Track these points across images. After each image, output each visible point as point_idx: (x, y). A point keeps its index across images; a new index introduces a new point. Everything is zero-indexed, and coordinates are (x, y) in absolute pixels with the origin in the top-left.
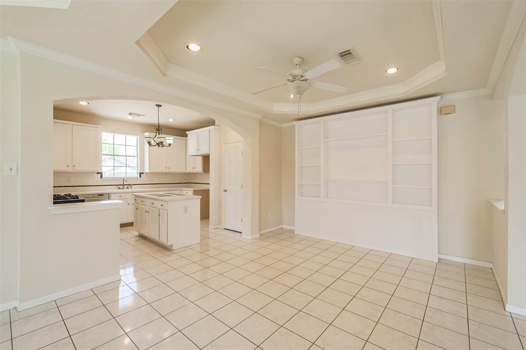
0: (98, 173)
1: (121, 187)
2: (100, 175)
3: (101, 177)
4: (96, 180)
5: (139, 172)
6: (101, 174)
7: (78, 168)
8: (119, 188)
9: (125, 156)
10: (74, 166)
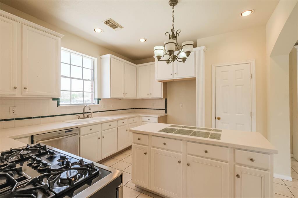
0: (54, 99)
1: (81, 116)
2: (56, 101)
3: (58, 105)
4: (51, 108)
5: (96, 97)
6: (58, 100)
7: (31, 92)
8: (79, 118)
9: (82, 79)
10: (25, 88)
